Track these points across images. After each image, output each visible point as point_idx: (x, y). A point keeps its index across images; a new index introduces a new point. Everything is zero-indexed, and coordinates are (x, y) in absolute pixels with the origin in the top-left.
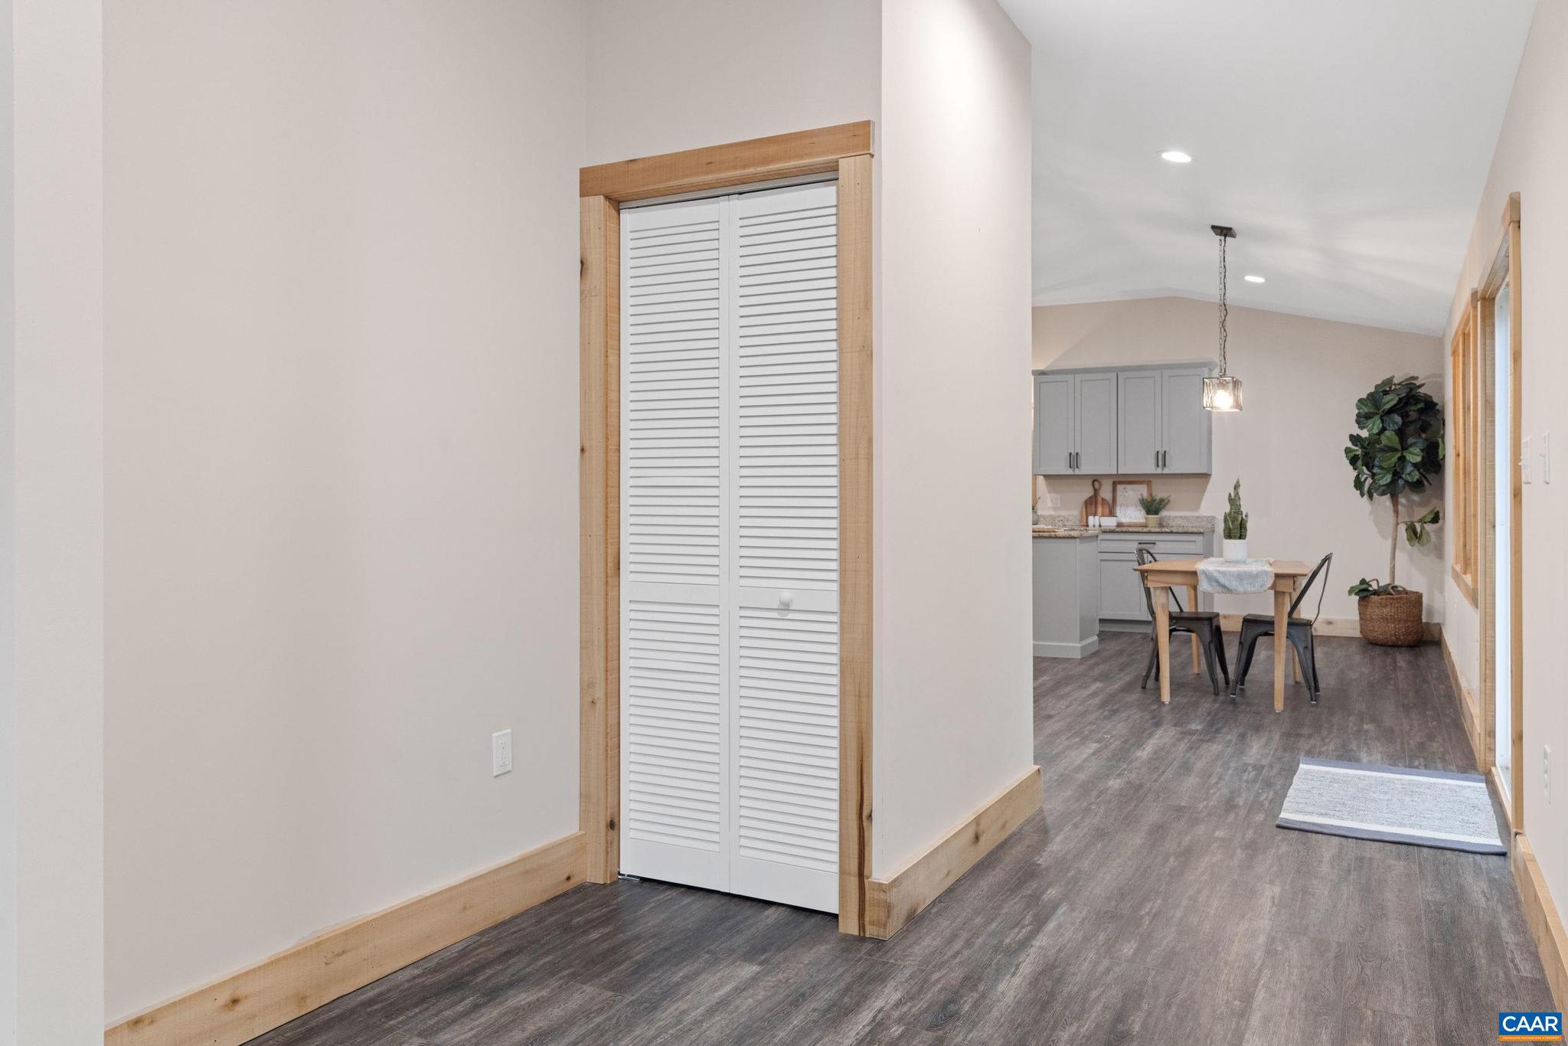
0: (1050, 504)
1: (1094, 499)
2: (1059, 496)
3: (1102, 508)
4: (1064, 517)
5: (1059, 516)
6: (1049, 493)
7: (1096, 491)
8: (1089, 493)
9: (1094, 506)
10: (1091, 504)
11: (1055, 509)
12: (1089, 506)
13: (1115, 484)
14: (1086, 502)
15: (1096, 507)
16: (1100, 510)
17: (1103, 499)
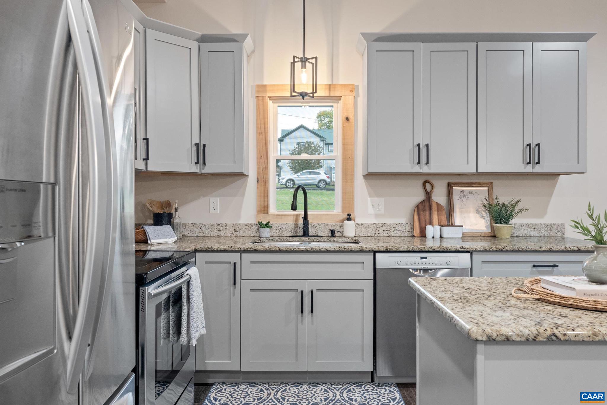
0: (371, 211)
1: (427, 204)
2: (382, 200)
3: (438, 215)
4: (389, 225)
5: (384, 225)
6: (370, 196)
7: (428, 194)
8: (420, 197)
9: (428, 213)
10: (424, 210)
11: (377, 216)
12: (422, 213)
13: (450, 186)
14: (418, 206)
15: (431, 215)
16: (435, 217)
17: (438, 204)
